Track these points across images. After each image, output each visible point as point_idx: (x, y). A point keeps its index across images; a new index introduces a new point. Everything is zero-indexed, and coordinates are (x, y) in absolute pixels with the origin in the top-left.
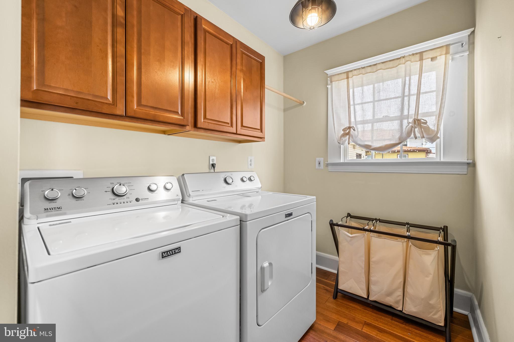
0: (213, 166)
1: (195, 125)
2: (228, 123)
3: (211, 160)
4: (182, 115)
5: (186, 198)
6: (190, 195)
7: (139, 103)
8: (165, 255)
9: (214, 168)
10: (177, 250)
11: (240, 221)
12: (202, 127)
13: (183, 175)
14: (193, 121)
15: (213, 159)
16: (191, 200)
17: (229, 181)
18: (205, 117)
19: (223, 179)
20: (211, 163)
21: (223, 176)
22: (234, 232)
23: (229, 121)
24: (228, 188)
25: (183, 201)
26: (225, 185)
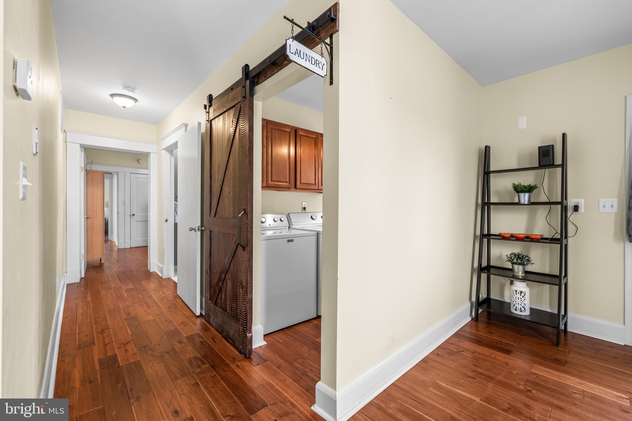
0: (305, 208)
1: (295, 187)
2: (313, 184)
3: (303, 205)
4: (289, 183)
5: (291, 226)
6: (293, 224)
7: (272, 180)
8: (289, 241)
9: (305, 210)
10: (292, 241)
11: (317, 234)
12: (299, 188)
13: (289, 214)
14: (294, 185)
15: (305, 204)
16: (293, 227)
17: (314, 218)
18: (300, 183)
19: (310, 216)
20: (303, 207)
21: (310, 215)
22: (314, 239)
23: (314, 183)
24: (313, 221)
25: (289, 228)
26: (311, 220)
